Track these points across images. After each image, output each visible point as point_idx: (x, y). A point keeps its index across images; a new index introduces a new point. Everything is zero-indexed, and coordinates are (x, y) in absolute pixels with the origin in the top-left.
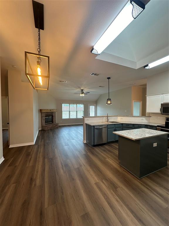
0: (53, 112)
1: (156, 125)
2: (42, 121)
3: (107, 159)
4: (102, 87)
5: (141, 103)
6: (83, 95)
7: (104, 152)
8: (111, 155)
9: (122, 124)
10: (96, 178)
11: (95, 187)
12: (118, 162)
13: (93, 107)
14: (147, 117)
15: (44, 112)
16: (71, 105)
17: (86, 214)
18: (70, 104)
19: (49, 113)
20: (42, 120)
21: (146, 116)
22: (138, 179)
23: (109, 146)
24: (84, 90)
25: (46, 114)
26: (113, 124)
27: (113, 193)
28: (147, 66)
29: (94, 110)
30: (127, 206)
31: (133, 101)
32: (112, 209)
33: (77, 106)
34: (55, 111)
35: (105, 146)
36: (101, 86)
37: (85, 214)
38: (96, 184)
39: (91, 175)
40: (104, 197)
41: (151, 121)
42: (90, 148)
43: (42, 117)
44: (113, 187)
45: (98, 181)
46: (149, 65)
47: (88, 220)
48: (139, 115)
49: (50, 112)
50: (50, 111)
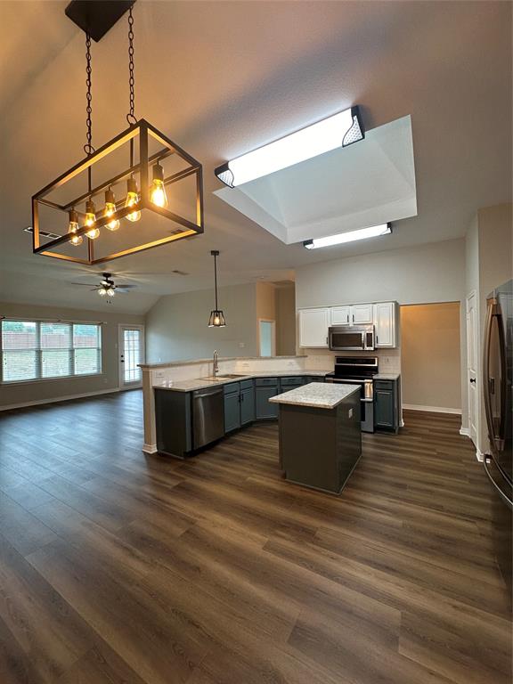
1: (324, 374)
3: (249, 478)
4: (182, 273)
5: (274, 324)
6: (111, 292)
7: (229, 464)
8: (252, 465)
9: (254, 379)
10: (257, 535)
11: (270, 556)
12: (277, 477)
13: (133, 335)
14: (298, 357)
16: (43, 326)
17: (296, 627)
18: (38, 322)
21: (297, 354)
22: (337, 496)
23: (231, 444)
24: (114, 275)
26: (233, 380)
27: (315, 547)
28: (310, 242)
29: (137, 343)
30: (354, 557)
31: (260, 320)
32: (337, 580)
33: (72, 329)
35: (219, 446)
36: (177, 269)
37: (294, 630)
38: (267, 547)
39: (238, 533)
40: (305, 566)
41: (307, 367)
42: (182, 464)
44: (306, 534)
45: (267, 539)
46: (314, 241)
47: (309, 636)
48: (269, 355)
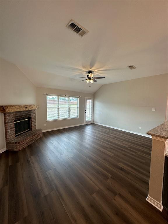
0: (31, 111)
2: (6, 132)
15: (12, 113)
16: (60, 98)
18: (58, 96)
19: (22, 113)
20: (6, 130)
25: (17, 114)
33: (69, 99)
34: (34, 108)
43: (5, 123)
49: (24, 111)
50: (25, 109)
